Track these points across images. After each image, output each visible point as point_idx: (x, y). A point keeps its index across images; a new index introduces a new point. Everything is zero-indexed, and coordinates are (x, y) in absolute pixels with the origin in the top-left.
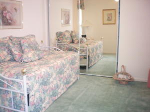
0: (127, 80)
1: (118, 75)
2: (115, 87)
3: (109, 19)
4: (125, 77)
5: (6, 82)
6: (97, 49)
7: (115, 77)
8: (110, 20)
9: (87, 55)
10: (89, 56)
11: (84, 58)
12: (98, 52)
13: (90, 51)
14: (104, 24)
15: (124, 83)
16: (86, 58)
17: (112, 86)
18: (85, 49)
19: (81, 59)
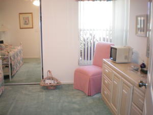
0: (55, 84)
1: (45, 81)
2: (44, 93)
3: (26, 23)
4: (52, 82)
6: (17, 55)
7: (42, 83)
8: (27, 24)
9: (9, 63)
10: (11, 64)
11: (6, 67)
12: (19, 58)
13: (12, 59)
15: (52, 88)
16: (8, 67)
17: (41, 93)
18: (6, 56)
19: (3, 68)
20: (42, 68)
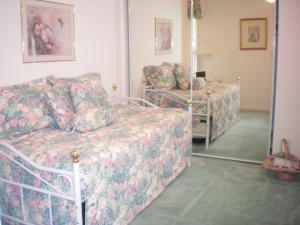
0: (293, 170)
1: (272, 160)
2: (266, 185)
3: (253, 39)
4: (289, 164)
5: (37, 175)
6: (228, 102)
7: (266, 164)
8: (255, 41)
9: (208, 116)
10: (211, 118)
11: (202, 121)
12: (231, 107)
13: (215, 106)
14: (242, 49)
15: (286, 176)
16: (205, 122)
17: (260, 184)
18: (203, 102)
19: (194, 123)
20: (272, 133)
